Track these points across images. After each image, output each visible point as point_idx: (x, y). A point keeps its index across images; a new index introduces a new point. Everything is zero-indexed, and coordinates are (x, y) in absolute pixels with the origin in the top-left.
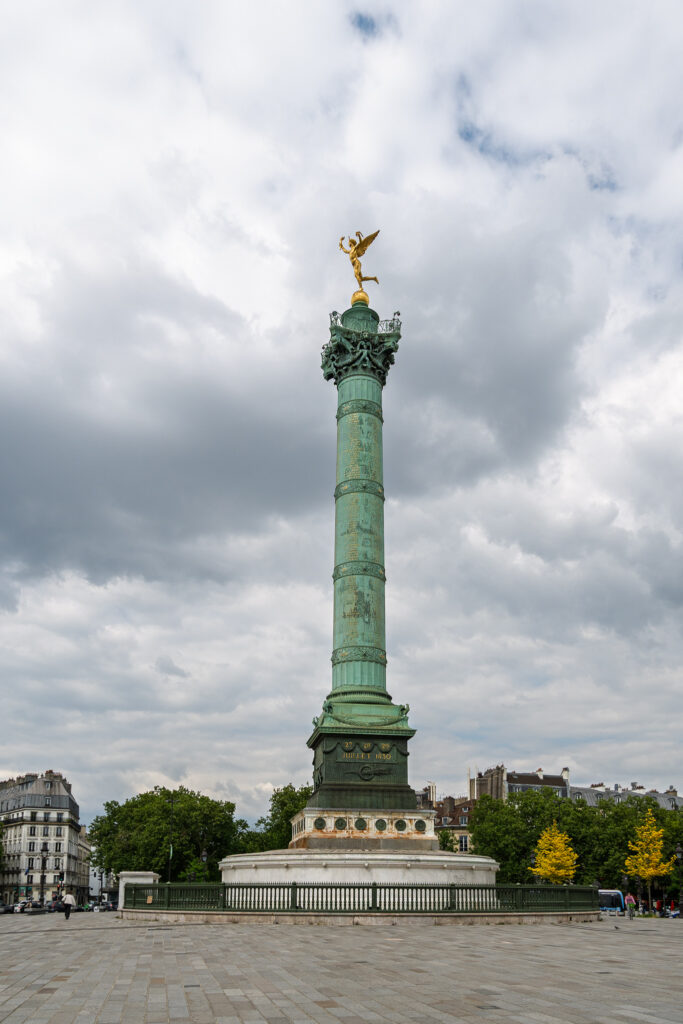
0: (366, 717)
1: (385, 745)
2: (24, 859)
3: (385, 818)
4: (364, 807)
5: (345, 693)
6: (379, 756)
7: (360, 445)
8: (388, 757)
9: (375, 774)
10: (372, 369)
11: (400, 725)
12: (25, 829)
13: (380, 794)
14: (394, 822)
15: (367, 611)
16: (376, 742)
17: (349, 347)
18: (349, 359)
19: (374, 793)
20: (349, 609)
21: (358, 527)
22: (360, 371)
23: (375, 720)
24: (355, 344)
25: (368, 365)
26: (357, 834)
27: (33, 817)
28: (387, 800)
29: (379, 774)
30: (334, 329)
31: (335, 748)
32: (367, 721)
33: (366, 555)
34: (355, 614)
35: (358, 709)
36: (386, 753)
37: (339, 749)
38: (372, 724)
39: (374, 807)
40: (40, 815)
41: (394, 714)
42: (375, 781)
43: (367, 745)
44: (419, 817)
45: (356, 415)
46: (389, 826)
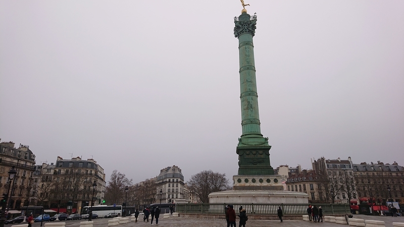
0: (253, 142)
1: (261, 152)
2: (167, 195)
3: (262, 178)
4: (254, 174)
5: (246, 135)
6: (259, 156)
7: (246, 55)
8: (262, 156)
9: (258, 162)
10: (249, 32)
11: (265, 145)
12: (167, 185)
13: (260, 170)
14: (266, 180)
15: (251, 107)
16: (257, 151)
17: (241, 26)
18: (241, 30)
19: (258, 169)
20: (245, 107)
21: (247, 81)
22: (245, 33)
23: (256, 143)
24: (242, 25)
25: (248, 30)
26: (253, 184)
27: (169, 181)
28: (263, 172)
29: (260, 162)
30: (236, 22)
31: (243, 154)
32: (254, 144)
33: (250, 89)
34: (248, 108)
35: (250, 140)
36: (261, 154)
37: (245, 154)
38: (255, 145)
39: (259, 174)
40: (171, 180)
41: (263, 141)
42: (258, 165)
43: (254, 152)
44: (275, 178)
45: (244, 46)
46: (264, 181)
